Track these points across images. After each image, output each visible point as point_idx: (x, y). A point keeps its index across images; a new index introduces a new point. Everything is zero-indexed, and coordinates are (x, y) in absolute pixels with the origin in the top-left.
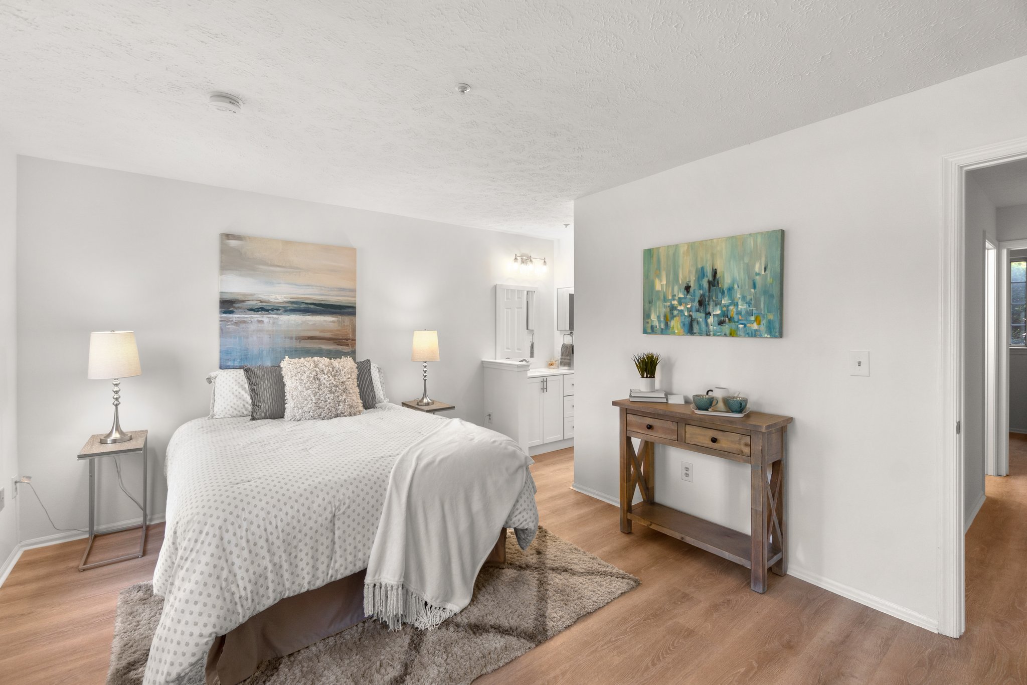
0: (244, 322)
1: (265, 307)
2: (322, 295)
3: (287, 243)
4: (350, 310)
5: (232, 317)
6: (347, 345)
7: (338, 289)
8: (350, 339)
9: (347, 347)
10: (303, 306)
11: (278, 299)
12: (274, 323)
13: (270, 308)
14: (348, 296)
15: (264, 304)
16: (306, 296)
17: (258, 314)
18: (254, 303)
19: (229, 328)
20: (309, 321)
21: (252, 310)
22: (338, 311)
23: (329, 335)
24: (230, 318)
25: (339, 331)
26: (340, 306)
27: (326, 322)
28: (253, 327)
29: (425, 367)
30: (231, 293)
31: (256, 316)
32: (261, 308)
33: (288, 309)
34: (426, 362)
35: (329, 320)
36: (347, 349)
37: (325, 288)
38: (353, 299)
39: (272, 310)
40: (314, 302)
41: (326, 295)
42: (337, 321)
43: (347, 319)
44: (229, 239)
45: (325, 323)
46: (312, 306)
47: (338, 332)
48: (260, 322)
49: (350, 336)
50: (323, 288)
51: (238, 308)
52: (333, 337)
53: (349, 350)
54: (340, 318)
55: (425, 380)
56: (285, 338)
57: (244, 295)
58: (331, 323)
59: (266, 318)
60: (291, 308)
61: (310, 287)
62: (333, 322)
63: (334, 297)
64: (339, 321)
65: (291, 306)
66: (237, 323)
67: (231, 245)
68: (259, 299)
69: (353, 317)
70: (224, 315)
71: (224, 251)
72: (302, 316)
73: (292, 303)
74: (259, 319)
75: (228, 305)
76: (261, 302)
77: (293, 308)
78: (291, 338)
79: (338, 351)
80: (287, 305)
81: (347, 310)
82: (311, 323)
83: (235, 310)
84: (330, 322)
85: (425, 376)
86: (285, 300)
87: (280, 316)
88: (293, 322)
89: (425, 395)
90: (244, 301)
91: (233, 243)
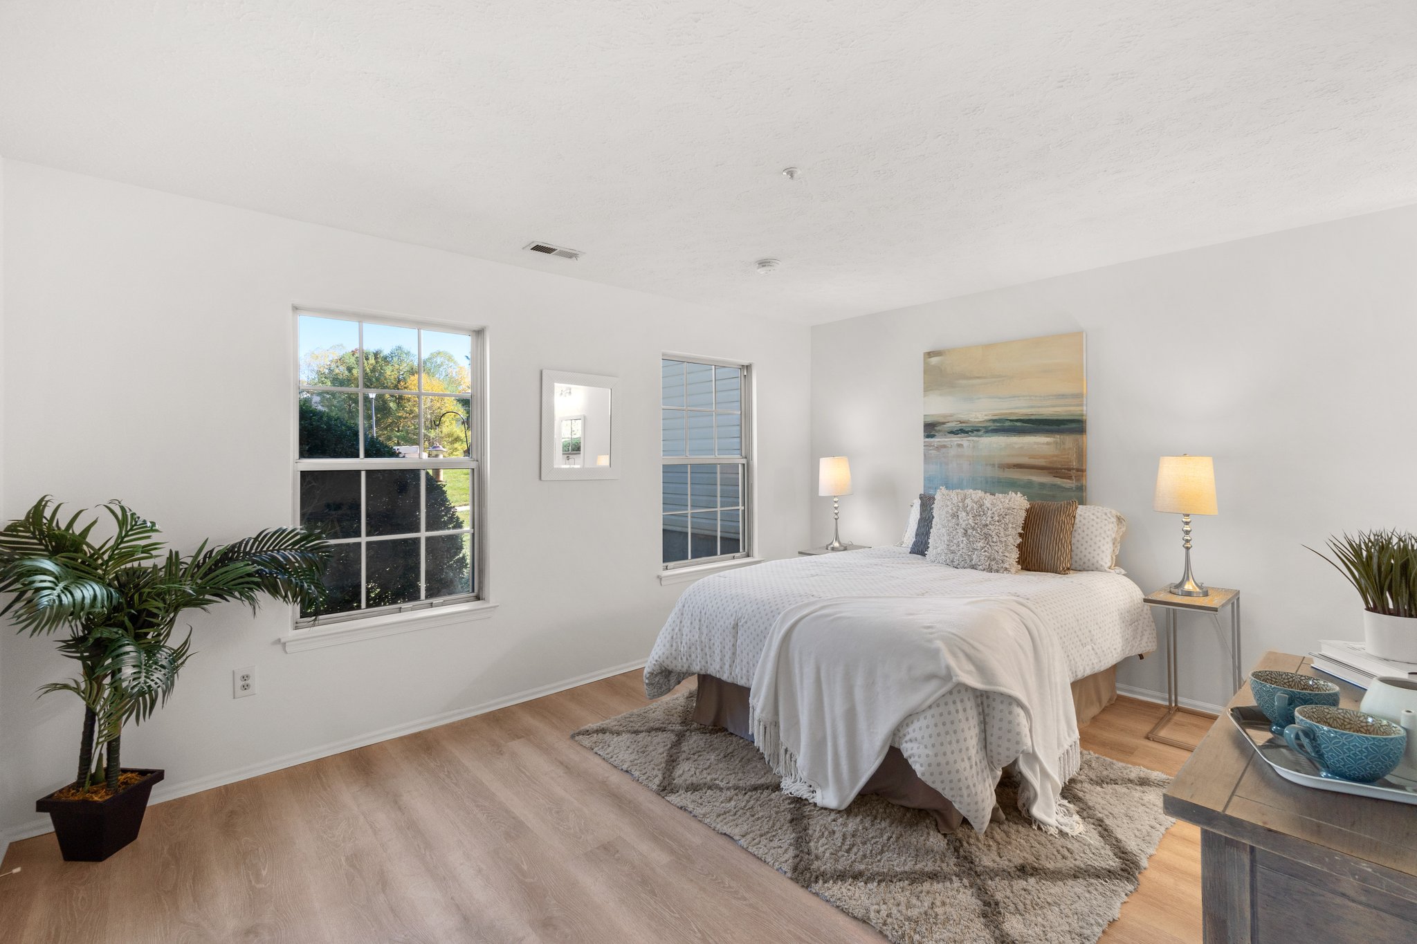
0: (945, 446)
1: (964, 429)
2: (1032, 407)
3: (988, 347)
4: (1074, 425)
5: (934, 442)
6: (1070, 478)
7: (1055, 395)
8: (1073, 469)
9: (1068, 481)
10: (1007, 424)
11: (978, 418)
12: (974, 447)
13: (970, 430)
14: (1071, 406)
15: (964, 425)
16: (1010, 411)
17: (957, 437)
18: (953, 424)
19: (931, 454)
20: (1015, 443)
21: (953, 432)
22: (1055, 427)
23: (1041, 462)
24: (932, 442)
25: (1057, 456)
26: (1057, 420)
27: (1038, 445)
28: (953, 452)
29: (1187, 523)
30: (933, 415)
31: (956, 440)
32: (961, 430)
33: (990, 428)
34: (1188, 515)
35: (1042, 442)
36: (1069, 483)
37: (1036, 396)
38: (1078, 408)
39: (972, 431)
40: (1022, 418)
41: (1039, 407)
42: (1054, 442)
43: (1069, 440)
44: (930, 357)
45: (1036, 446)
46: (1018, 424)
47: (1055, 459)
48: (960, 446)
49: (1074, 464)
50: (1032, 398)
51: (939, 431)
52: (1049, 465)
53: (1073, 486)
54: (1058, 438)
55: (1188, 549)
56: (986, 465)
57: (945, 416)
58: (1045, 446)
59: (966, 441)
60: (992, 428)
61: (1016, 398)
62: (1048, 444)
63: (1047, 409)
64: (1056, 443)
65: (992, 426)
66: (938, 448)
67: (933, 363)
68: (959, 419)
69: (1078, 436)
70: (927, 440)
71: (928, 370)
72: (1006, 437)
73: (994, 421)
74: (959, 443)
75: (931, 429)
76: (961, 423)
77: (995, 428)
78: (993, 465)
79: (1055, 485)
80: (988, 424)
81: (1073, 426)
82: (1017, 446)
83: (936, 434)
84: (1043, 444)
85: (1187, 541)
86: (986, 418)
87: (980, 439)
88: (995, 446)
89: (1186, 577)
90: (944, 423)
91: (934, 360)
